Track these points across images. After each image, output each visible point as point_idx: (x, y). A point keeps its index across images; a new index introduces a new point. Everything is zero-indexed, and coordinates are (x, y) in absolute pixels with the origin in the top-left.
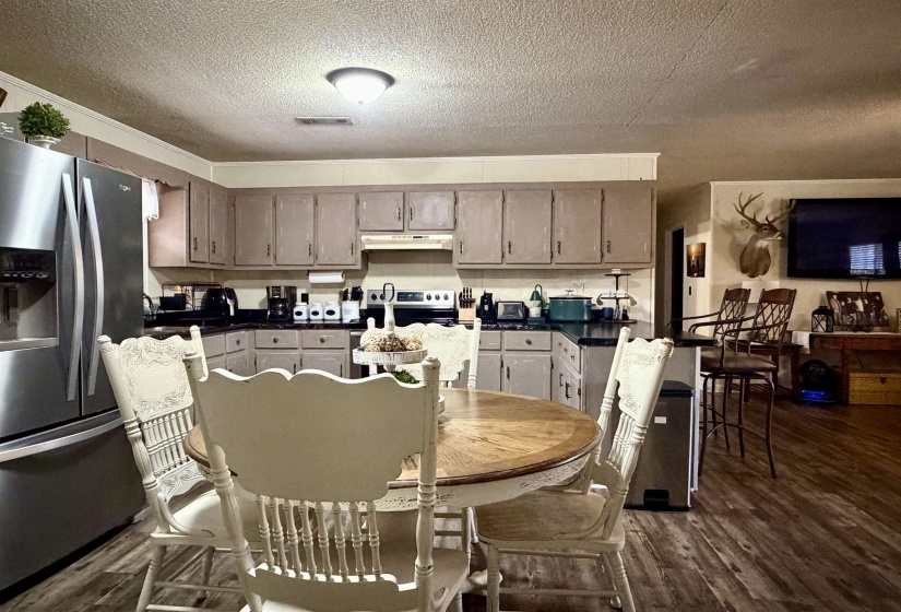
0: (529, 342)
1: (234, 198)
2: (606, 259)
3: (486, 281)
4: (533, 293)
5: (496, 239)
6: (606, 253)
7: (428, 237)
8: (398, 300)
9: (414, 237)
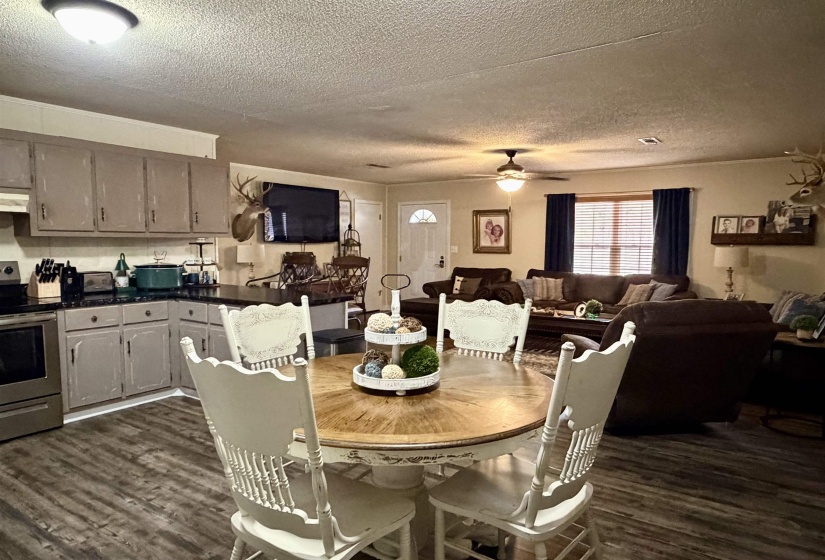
0: (148, 314)
2: (194, 229)
4: (119, 262)
5: (87, 203)
6: (194, 224)
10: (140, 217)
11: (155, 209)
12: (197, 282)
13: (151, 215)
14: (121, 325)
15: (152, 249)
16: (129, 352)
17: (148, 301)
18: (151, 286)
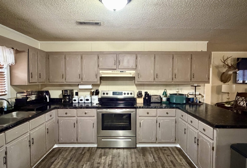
0: (167, 113)
1: (48, 55)
2: (192, 80)
3: (145, 87)
4: (164, 92)
5: (152, 73)
6: (192, 78)
7: (125, 72)
8: (113, 95)
9: (120, 72)
10: (170, 77)
11: (176, 73)
12: (193, 101)
13: (174, 76)
14: (157, 116)
15: (177, 88)
16: (159, 126)
17: (167, 108)
18: (174, 101)
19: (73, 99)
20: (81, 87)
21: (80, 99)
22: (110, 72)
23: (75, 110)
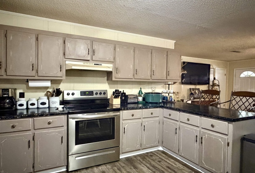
0: (152, 114)
2: (168, 78)
5: (131, 68)
6: (168, 76)
7: (101, 65)
8: (81, 95)
9: (95, 64)
10: (149, 73)
12: (167, 100)
13: (153, 72)
14: (142, 118)
16: (144, 130)
17: (152, 108)
19: (18, 103)
20: (31, 84)
21: (30, 103)
22: (81, 63)
23: (30, 119)
